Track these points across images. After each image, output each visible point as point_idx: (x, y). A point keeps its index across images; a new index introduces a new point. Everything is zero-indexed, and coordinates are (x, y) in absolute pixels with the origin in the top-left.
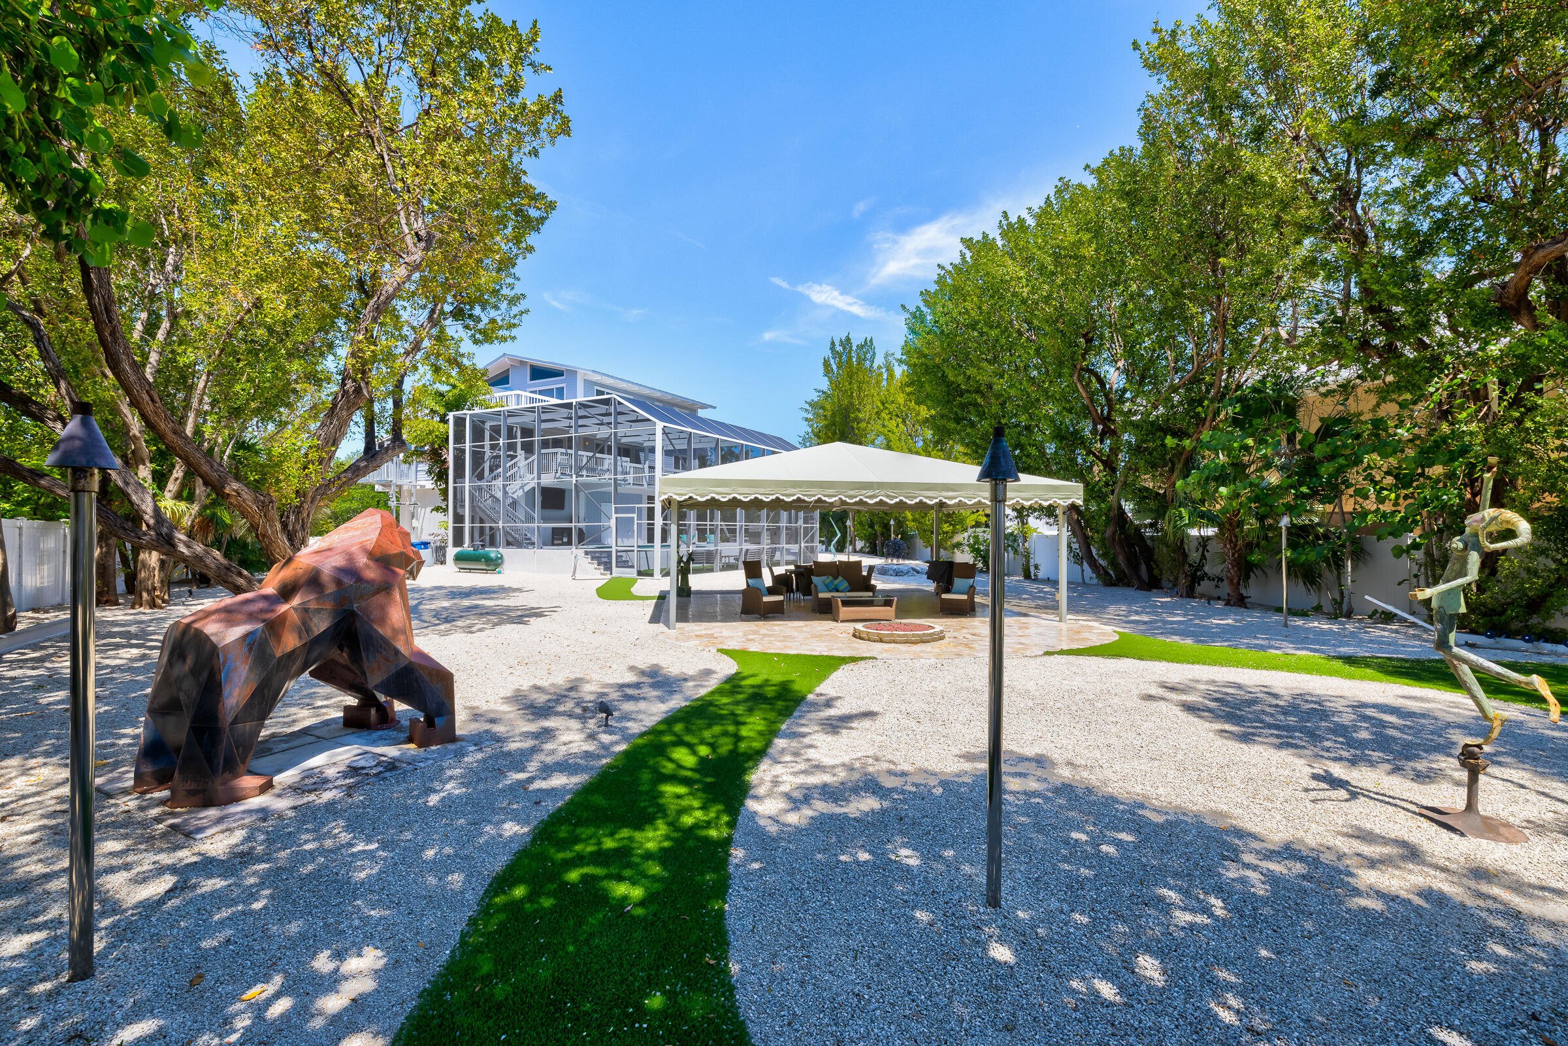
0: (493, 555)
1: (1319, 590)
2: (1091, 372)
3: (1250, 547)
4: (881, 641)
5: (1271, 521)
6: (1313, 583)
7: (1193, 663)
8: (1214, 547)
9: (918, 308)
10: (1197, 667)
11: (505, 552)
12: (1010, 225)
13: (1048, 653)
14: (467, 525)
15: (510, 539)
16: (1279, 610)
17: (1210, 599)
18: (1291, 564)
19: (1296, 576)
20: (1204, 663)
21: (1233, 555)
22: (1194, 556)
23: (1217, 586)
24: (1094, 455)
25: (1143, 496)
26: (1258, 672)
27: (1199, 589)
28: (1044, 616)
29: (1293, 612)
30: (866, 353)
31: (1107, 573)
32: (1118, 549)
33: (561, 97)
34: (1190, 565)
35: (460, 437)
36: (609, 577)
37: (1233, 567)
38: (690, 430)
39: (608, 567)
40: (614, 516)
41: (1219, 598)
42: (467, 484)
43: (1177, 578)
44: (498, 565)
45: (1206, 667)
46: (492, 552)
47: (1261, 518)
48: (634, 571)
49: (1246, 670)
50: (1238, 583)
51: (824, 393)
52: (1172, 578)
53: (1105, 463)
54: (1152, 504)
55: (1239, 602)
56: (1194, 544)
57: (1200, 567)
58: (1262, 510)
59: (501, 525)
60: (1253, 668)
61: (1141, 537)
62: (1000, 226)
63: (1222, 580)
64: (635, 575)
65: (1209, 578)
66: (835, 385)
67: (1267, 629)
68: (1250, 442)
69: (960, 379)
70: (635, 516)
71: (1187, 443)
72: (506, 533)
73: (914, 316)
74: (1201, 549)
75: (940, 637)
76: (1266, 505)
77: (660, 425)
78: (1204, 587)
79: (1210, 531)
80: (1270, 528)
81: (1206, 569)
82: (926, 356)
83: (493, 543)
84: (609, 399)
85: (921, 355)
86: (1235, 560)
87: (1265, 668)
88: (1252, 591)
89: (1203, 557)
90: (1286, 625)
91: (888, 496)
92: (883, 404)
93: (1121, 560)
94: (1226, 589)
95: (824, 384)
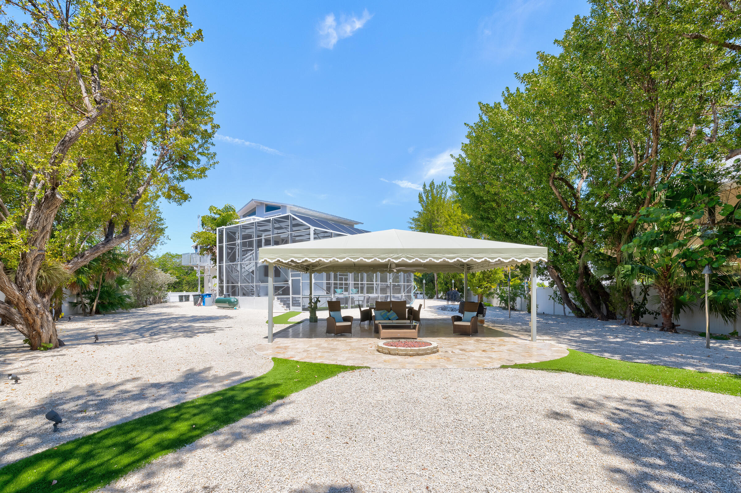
0: (232, 300)
1: (735, 321)
2: (562, 179)
3: (680, 291)
4: (390, 354)
5: (696, 272)
6: (730, 316)
7: (622, 379)
8: (653, 292)
9: (460, 155)
10: (626, 383)
11: (240, 298)
12: (510, 95)
13: (504, 367)
14: (225, 285)
15: (244, 292)
16: (703, 335)
17: (649, 326)
18: (713, 302)
19: (716, 310)
20: (633, 380)
21: (666, 297)
22: (638, 298)
23: (655, 318)
24: (567, 234)
25: (599, 257)
26: (682, 390)
27: (642, 320)
28: (522, 337)
29: (713, 336)
30: (442, 190)
31: (579, 310)
32: (585, 294)
33: (186, 10)
34: (635, 304)
35: (221, 241)
36: (288, 311)
37: (666, 305)
38: (331, 231)
39: (288, 307)
40: (291, 278)
41: (656, 326)
42: (224, 264)
43: (625, 313)
44: (235, 305)
45: (634, 384)
46: (232, 299)
47: (688, 269)
48: (301, 308)
49: (671, 389)
50: (671, 316)
51: (419, 213)
52: (622, 313)
53: (575, 240)
54: (606, 263)
55: (672, 328)
56: (639, 290)
57: (643, 304)
58: (688, 264)
59: (239, 284)
60: (678, 386)
61: (602, 287)
62: (503, 94)
63: (659, 314)
64: (301, 310)
65: (649, 313)
66: (426, 208)
67: (691, 351)
68: (678, 215)
69: (482, 193)
70: (301, 278)
71: (629, 218)
72: (242, 289)
73: (458, 160)
74: (643, 294)
75: (435, 351)
76: (692, 260)
77: (312, 228)
78: (646, 318)
79: (650, 281)
80: (695, 277)
81: (647, 306)
82: (464, 182)
83: (234, 294)
84: (288, 216)
85: (461, 181)
86: (668, 300)
87: (689, 387)
88: (682, 321)
89: (645, 299)
90: (708, 347)
91: (407, 258)
92: (450, 216)
93: (587, 300)
94: (661, 320)
95: (420, 208)
